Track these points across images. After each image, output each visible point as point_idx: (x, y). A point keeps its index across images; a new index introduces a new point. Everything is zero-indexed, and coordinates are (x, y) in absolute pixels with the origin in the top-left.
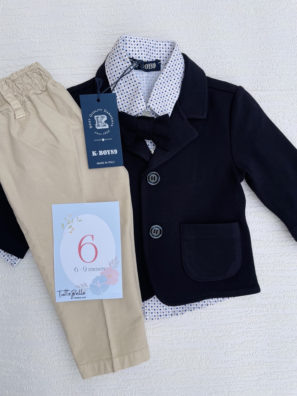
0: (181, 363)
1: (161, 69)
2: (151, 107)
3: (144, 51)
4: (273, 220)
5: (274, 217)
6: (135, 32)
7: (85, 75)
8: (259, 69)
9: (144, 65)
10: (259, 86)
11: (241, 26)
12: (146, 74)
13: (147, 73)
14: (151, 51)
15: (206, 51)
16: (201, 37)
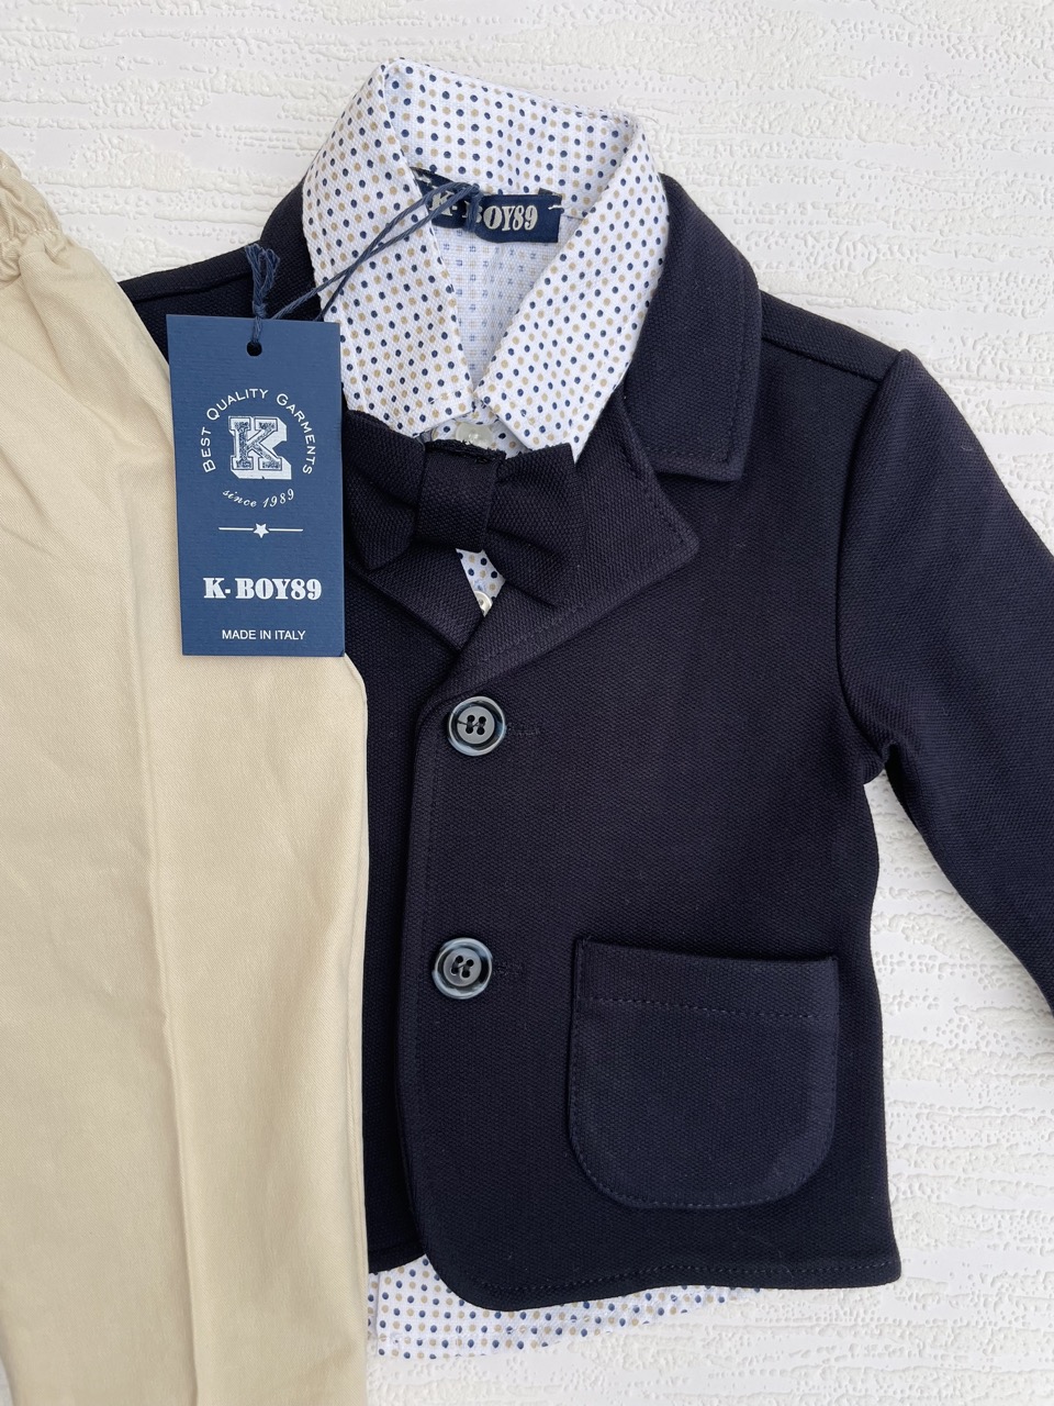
1: (562, 234)
2: (492, 404)
3: (489, 144)
4: (990, 962)
5: (994, 947)
6: (464, 60)
7: (217, 227)
8: (994, 285)
9: (481, 209)
10: (989, 361)
11: (936, 86)
12: (486, 251)
13: (492, 246)
14: (524, 151)
15: (771, 180)
16: (753, 115)
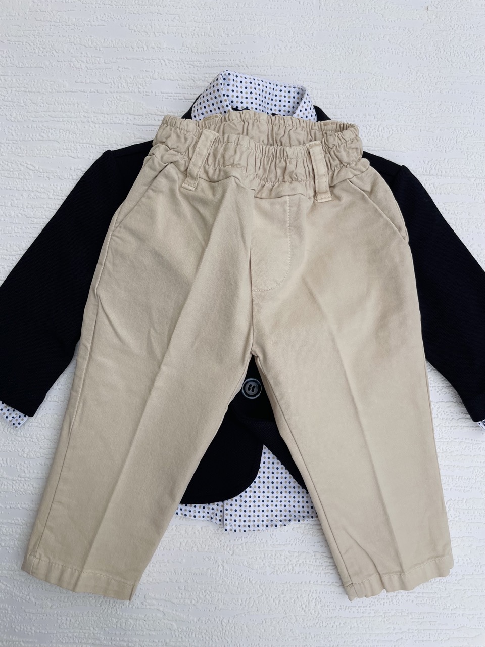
0: (276, 604)
3: (256, 99)
6: (243, 66)
8: (435, 142)
10: (434, 168)
11: (412, 70)
14: (267, 100)
16: (346, 83)
